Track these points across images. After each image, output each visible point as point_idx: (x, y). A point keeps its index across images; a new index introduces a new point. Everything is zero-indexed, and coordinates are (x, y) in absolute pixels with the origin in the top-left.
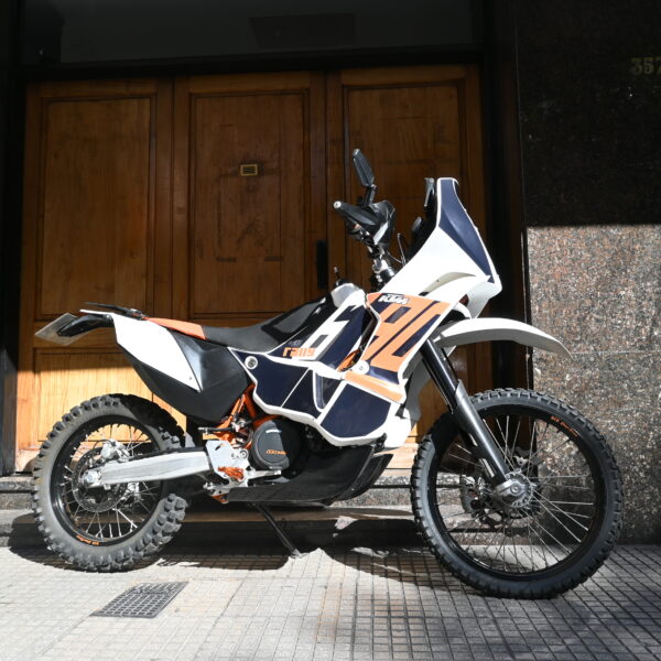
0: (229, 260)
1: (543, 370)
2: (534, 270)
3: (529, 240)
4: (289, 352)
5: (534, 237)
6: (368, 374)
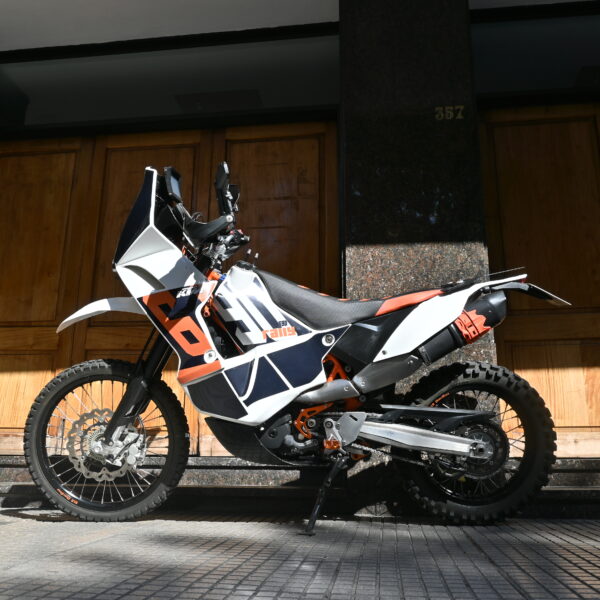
2: (350, 276)
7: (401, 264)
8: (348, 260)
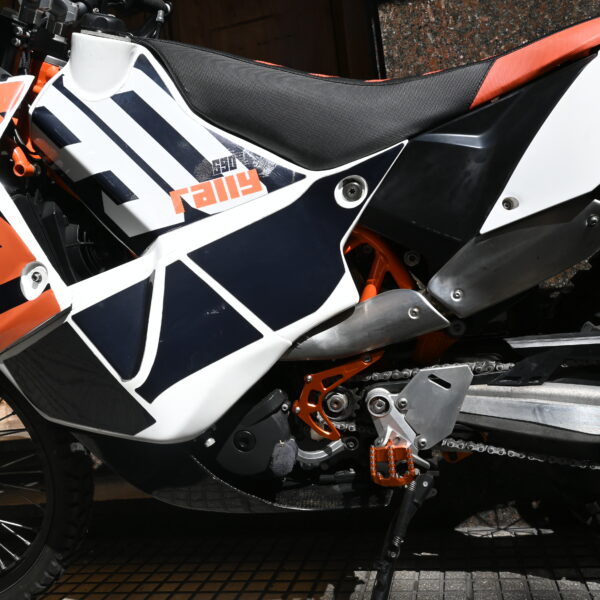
7: (496, 17)
8: (385, 29)
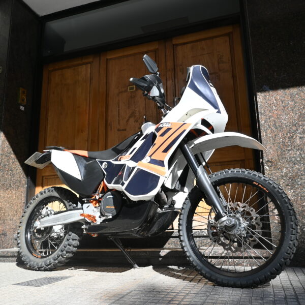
0: (123, 130)
1: (270, 167)
2: (262, 114)
3: (258, 99)
4: (121, 158)
5: (261, 98)
6: (149, 162)
